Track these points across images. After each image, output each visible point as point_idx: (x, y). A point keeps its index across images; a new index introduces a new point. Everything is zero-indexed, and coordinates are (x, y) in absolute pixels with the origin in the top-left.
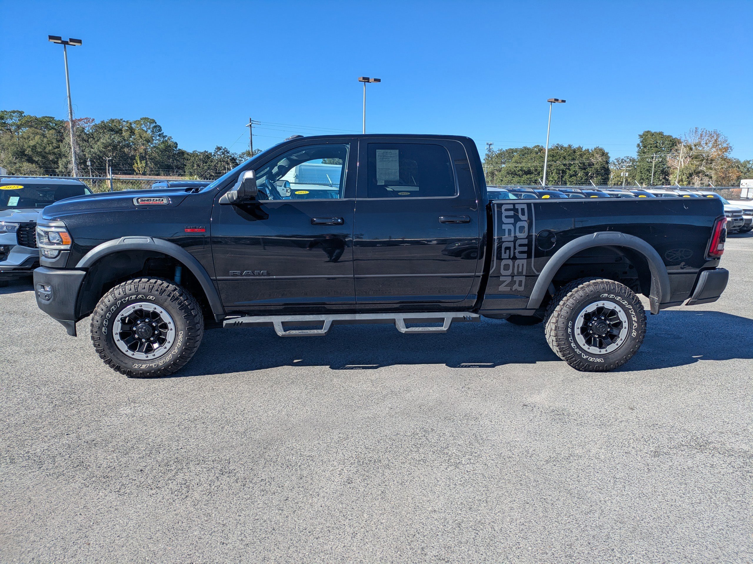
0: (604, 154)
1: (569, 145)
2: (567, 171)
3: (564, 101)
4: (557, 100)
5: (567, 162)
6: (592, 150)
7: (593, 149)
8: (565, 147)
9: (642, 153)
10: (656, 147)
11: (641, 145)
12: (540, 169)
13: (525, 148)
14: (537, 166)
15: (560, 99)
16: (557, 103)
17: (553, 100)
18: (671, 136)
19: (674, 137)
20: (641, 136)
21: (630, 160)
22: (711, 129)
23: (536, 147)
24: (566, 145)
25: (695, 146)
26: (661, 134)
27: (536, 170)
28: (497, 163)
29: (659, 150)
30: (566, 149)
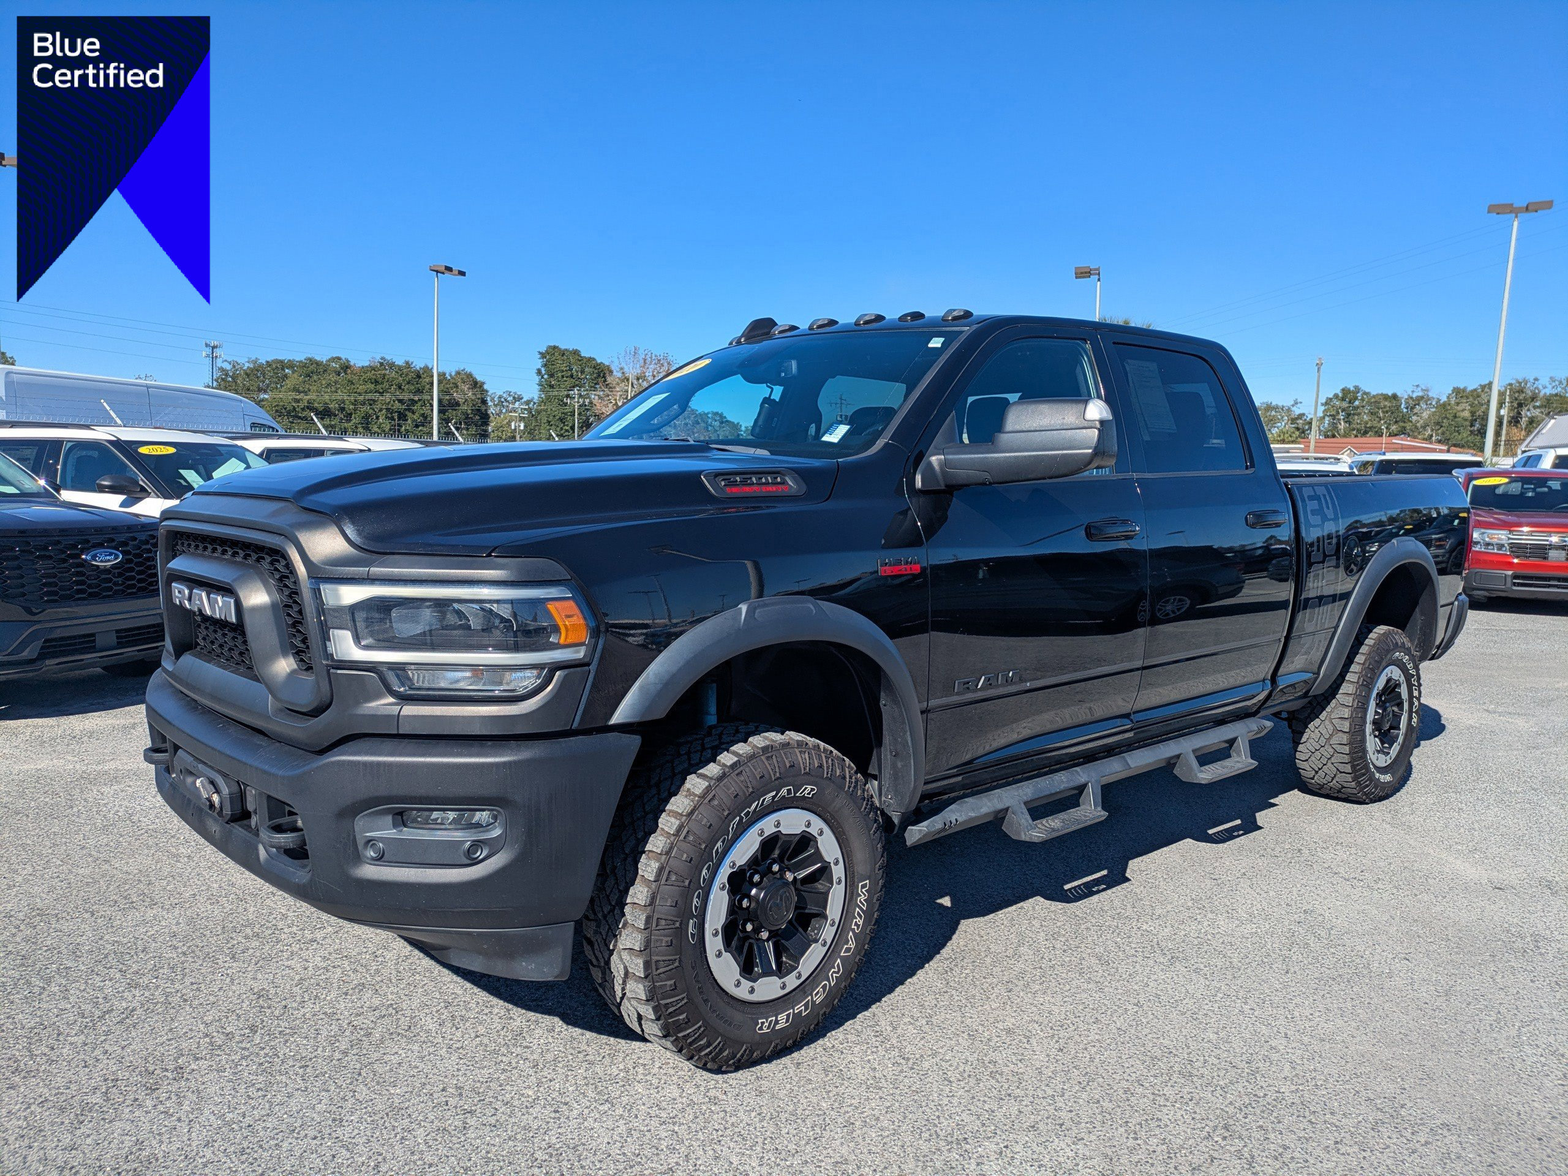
0: (476, 385)
1: (407, 363)
2: (409, 414)
3: (462, 273)
4: (449, 269)
5: (406, 396)
6: (451, 375)
7: (453, 374)
8: (398, 365)
9: (547, 386)
10: (572, 376)
11: (543, 372)
12: (351, 407)
13: (311, 361)
14: (343, 402)
15: (455, 268)
16: (447, 275)
17: (443, 269)
18: (594, 359)
19: (599, 361)
20: (543, 355)
21: (514, 398)
22: (658, 352)
23: (333, 359)
24: (400, 362)
25: (638, 379)
26: (576, 352)
27: (342, 409)
28: (248, 390)
29: (577, 383)
30: (400, 368)
